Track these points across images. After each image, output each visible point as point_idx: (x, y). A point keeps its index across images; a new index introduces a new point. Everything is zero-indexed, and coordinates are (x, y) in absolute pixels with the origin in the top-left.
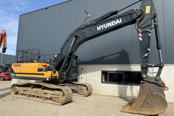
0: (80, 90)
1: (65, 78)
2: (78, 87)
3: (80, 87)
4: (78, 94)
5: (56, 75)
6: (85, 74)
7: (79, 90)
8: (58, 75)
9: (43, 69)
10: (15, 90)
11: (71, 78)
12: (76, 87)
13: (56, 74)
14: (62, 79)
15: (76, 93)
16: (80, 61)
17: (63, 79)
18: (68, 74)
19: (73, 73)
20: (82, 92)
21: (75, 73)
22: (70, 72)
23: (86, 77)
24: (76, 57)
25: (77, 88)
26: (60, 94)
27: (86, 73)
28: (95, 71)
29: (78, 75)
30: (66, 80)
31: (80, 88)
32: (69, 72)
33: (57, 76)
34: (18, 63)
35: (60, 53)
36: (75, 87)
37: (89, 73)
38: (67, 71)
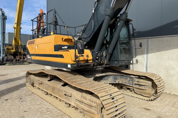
0: (137, 86)
1: (106, 62)
2: (133, 81)
3: (137, 80)
4: (133, 92)
5: (86, 58)
6: (145, 56)
7: (134, 86)
8: (91, 57)
9: (64, 46)
10: (30, 81)
11: (118, 63)
12: (129, 79)
13: (87, 56)
14: (100, 64)
15: (128, 91)
16: (133, 29)
17: (103, 64)
18: (112, 55)
19: (121, 53)
20: (142, 91)
21: (126, 53)
22: (115, 51)
23: (147, 61)
24: (127, 22)
25: (131, 82)
26: (94, 104)
27: (147, 53)
28: (167, 50)
29: (132, 58)
30: (107, 66)
31: (136, 83)
32: (113, 51)
33: (90, 60)
34: (33, 39)
35: (93, 12)
36: (126, 79)
37: (153, 54)
38: (110, 50)
